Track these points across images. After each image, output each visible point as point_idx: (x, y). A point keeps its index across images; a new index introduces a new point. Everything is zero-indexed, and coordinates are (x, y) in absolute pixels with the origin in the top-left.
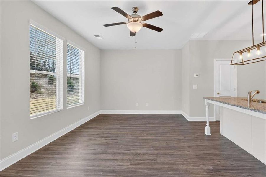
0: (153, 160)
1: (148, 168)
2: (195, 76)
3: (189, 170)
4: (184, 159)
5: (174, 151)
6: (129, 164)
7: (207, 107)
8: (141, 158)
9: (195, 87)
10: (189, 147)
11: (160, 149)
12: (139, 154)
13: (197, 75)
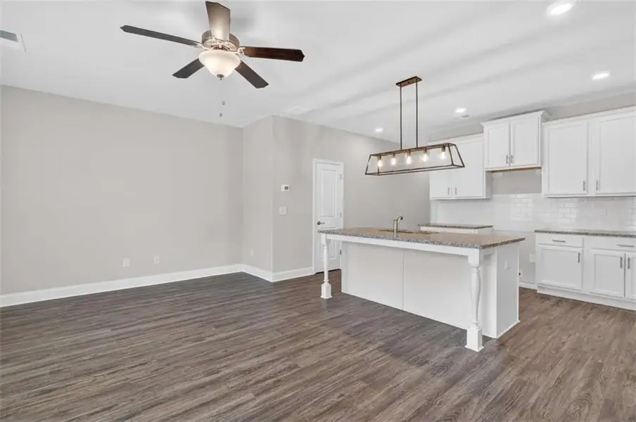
0: (290, 368)
1: (299, 385)
2: (283, 190)
3: (361, 358)
4: (336, 345)
5: (307, 341)
6: (251, 396)
7: (325, 247)
8: (264, 376)
9: (282, 211)
10: (323, 325)
11: (281, 346)
12: (249, 371)
13: (286, 188)
